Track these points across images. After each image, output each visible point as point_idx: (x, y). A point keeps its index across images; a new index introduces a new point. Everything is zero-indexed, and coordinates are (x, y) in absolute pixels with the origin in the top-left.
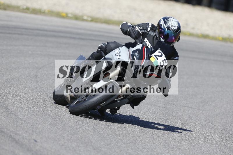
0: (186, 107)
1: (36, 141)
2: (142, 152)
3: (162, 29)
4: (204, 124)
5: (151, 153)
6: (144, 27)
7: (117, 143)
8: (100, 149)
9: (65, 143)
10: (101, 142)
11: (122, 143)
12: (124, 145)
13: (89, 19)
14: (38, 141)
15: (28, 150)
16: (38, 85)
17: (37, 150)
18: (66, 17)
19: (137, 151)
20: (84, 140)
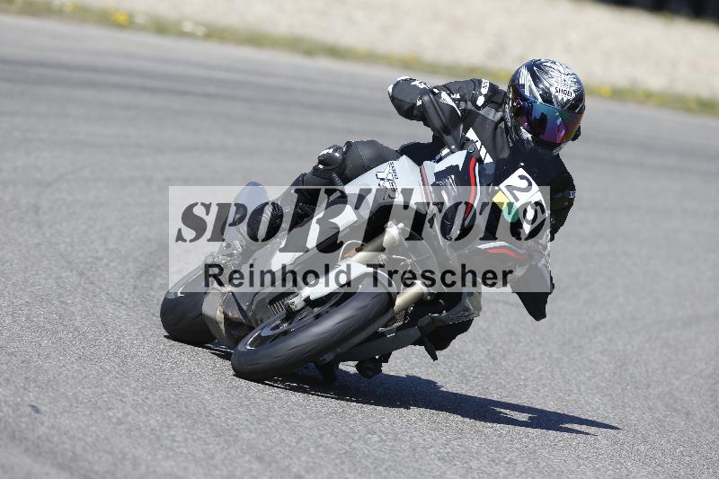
0: (501, 305)
1: (37, 411)
2: (365, 442)
3: (524, 99)
4: (555, 355)
5: (393, 446)
6: (465, 91)
7: (289, 416)
8: (236, 433)
9: (126, 415)
10: (239, 412)
11: (304, 416)
12: (308, 423)
13: (201, 31)
14: (43, 408)
15: (13, 437)
16: (44, 235)
17: (39, 437)
18: (129, 24)
19: (351, 441)
20: (186, 407)
